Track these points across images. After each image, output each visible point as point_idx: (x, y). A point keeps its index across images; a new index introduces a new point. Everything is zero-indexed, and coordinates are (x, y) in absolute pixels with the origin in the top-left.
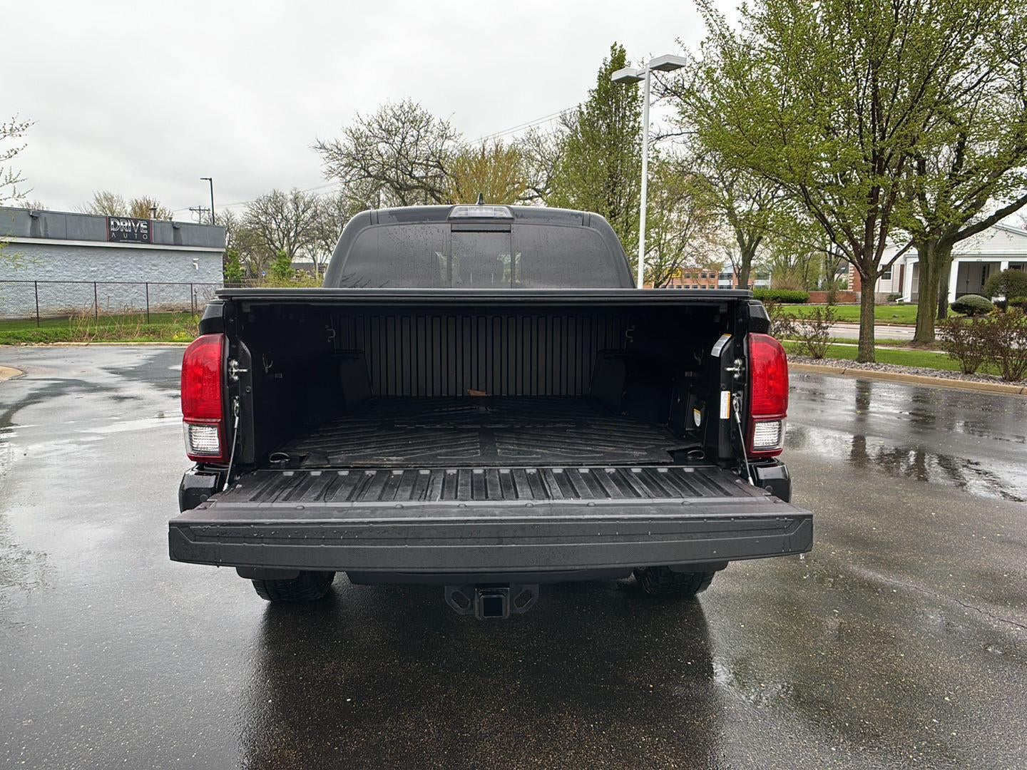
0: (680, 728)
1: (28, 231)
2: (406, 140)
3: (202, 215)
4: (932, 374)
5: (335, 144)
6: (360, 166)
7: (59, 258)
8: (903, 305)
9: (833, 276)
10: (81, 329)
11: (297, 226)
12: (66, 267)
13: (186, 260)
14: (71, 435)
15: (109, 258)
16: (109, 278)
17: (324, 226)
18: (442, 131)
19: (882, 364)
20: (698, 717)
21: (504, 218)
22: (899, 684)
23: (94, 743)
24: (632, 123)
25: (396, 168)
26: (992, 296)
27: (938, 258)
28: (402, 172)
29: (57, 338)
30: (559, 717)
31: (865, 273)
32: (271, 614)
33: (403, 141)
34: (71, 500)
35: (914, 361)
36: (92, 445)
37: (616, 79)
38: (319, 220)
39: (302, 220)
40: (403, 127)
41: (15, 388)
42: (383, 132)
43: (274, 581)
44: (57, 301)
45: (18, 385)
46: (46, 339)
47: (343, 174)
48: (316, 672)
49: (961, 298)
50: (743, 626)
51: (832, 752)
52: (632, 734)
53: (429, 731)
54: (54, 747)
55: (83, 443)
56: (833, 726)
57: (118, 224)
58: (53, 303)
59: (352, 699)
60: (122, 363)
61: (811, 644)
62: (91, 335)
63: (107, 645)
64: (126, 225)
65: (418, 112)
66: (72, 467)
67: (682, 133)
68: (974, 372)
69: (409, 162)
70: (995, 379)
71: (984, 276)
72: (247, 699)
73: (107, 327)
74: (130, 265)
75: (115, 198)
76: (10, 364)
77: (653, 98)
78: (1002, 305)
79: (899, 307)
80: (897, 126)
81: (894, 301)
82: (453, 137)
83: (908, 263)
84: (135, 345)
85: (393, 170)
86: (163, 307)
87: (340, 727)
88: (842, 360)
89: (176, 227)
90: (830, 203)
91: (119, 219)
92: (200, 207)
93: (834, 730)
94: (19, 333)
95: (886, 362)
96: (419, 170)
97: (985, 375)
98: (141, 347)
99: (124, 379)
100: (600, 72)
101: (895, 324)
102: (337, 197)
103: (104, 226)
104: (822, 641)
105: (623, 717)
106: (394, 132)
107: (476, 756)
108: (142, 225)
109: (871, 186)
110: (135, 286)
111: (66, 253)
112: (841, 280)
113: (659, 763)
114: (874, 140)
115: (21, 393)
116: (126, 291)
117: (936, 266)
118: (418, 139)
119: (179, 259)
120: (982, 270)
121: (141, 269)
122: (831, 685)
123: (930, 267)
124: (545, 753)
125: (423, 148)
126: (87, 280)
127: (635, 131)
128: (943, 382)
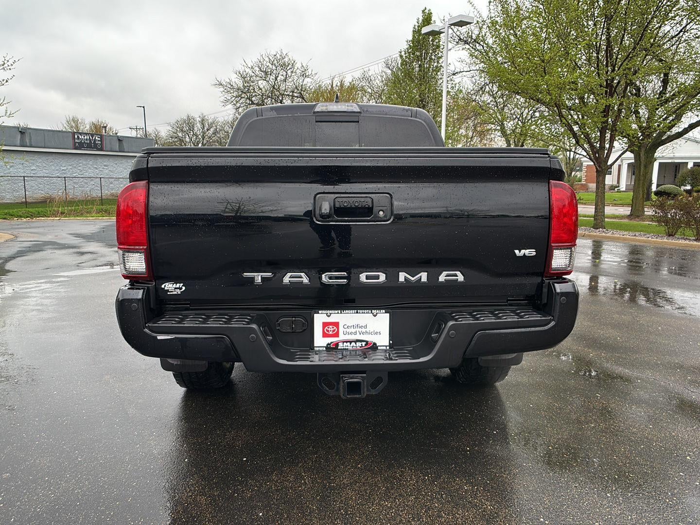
0: (492, 479)
1: (18, 142)
2: (278, 79)
3: (138, 132)
4: (646, 236)
5: (228, 81)
6: (246, 97)
7: (40, 161)
8: (620, 192)
9: (571, 173)
10: (56, 209)
11: (203, 139)
12: (45, 167)
13: (127, 162)
14: (46, 277)
15: (74, 161)
16: (75, 174)
17: (222, 139)
18: (303, 72)
19: (610, 230)
20: (505, 471)
21: (354, 112)
22: (651, 448)
23: (55, 491)
24: (436, 64)
25: (271, 98)
26: (682, 185)
27: (647, 157)
28: (275, 101)
29: (39, 215)
30: (402, 471)
31: (599, 166)
32: (187, 398)
33: (276, 79)
34: (44, 320)
35: (632, 228)
36: (61, 284)
37: (425, 32)
38: (218, 136)
39: (207, 135)
40: (276, 70)
41: (9, 247)
42: (263, 73)
43: (189, 373)
44: (39, 190)
45: (11, 245)
46: (32, 216)
47: (234, 102)
48: (220, 439)
49: (661, 187)
50: (531, 406)
51: (608, 497)
52: (457, 484)
53: (305, 483)
54: (25, 494)
55: (55, 282)
56: (606, 478)
57: (80, 137)
58: (36, 191)
59: (247, 458)
60: (83, 231)
61: (583, 418)
62: (62, 213)
63: (66, 420)
64: (86, 138)
65: (286, 60)
66: (47, 298)
67: (471, 71)
68: (675, 235)
69: (280, 94)
70: (690, 240)
71: (676, 172)
72: (169, 459)
73: (73, 208)
74: (89, 166)
75: (80, 121)
76: (5, 231)
77: (450, 46)
78: (688, 192)
79: (617, 193)
80: (624, 61)
81: (614, 190)
82: (311, 76)
83: (624, 164)
84: (92, 219)
85: (269, 99)
86: (112, 195)
87: (238, 480)
88: (582, 227)
89: (120, 140)
90: (576, 117)
91: (81, 134)
92: (136, 127)
93: (607, 481)
94: (13, 212)
95: (613, 229)
96: (287, 99)
97: (683, 236)
98: (97, 221)
99: (84, 240)
100: (414, 28)
101: (616, 205)
102: (230, 119)
103: (71, 138)
104: (590, 416)
105: (449, 472)
106: (270, 73)
107: (341, 501)
108: (97, 138)
109: (604, 105)
110: (92, 180)
111: (44, 158)
112: (576, 176)
113: (479, 506)
114: (607, 73)
115: (12, 250)
116: (86, 183)
117: (646, 163)
118: (286, 77)
119: (123, 162)
120: (674, 168)
121: (96, 168)
122: (601, 448)
123: (642, 165)
124: (392, 498)
125: (290, 84)
126: (60, 176)
127: (438, 69)
128: (653, 241)
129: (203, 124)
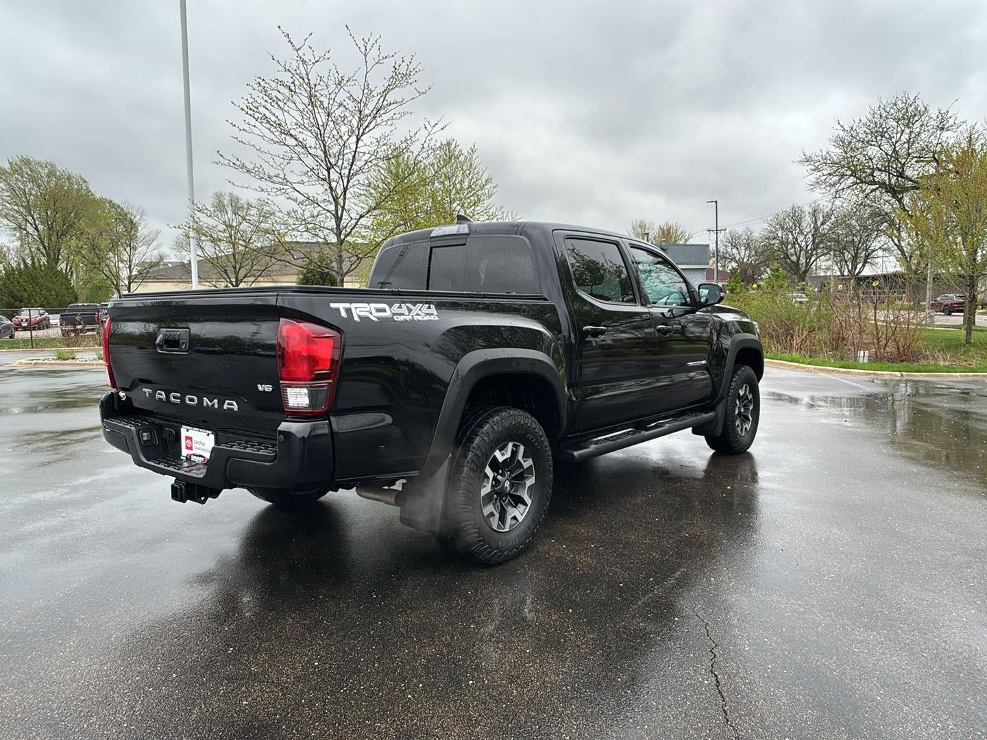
3: (719, 234)
21: (463, 234)
39: (821, 232)
129: (814, 215)
